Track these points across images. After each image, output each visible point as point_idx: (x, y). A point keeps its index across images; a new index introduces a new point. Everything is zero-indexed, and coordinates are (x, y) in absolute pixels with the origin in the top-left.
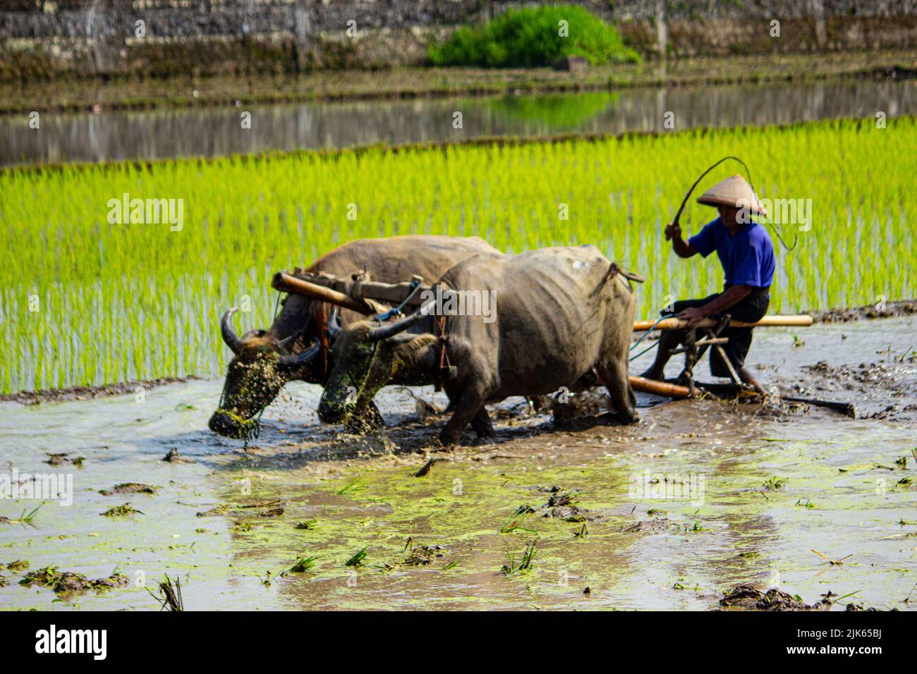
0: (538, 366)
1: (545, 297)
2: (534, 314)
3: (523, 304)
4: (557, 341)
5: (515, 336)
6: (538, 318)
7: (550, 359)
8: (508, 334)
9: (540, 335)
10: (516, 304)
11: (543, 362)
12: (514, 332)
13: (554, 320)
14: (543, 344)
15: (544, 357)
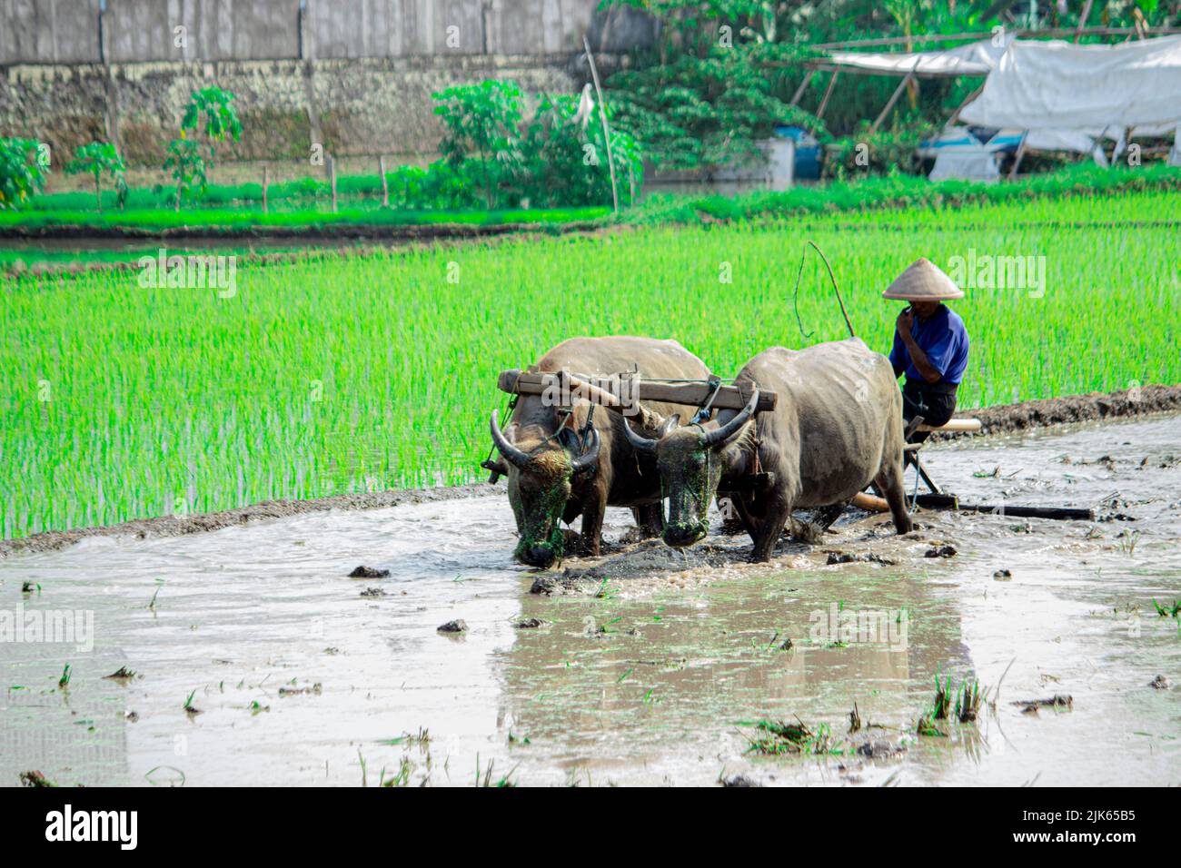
0: (835, 472)
1: (844, 396)
2: (834, 414)
3: (824, 404)
4: (856, 444)
5: (815, 438)
6: (839, 418)
7: (847, 463)
8: (809, 436)
9: (841, 437)
10: (817, 404)
11: (841, 467)
12: (816, 434)
13: (854, 421)
14: (844, 448)
15: (843, 462)
